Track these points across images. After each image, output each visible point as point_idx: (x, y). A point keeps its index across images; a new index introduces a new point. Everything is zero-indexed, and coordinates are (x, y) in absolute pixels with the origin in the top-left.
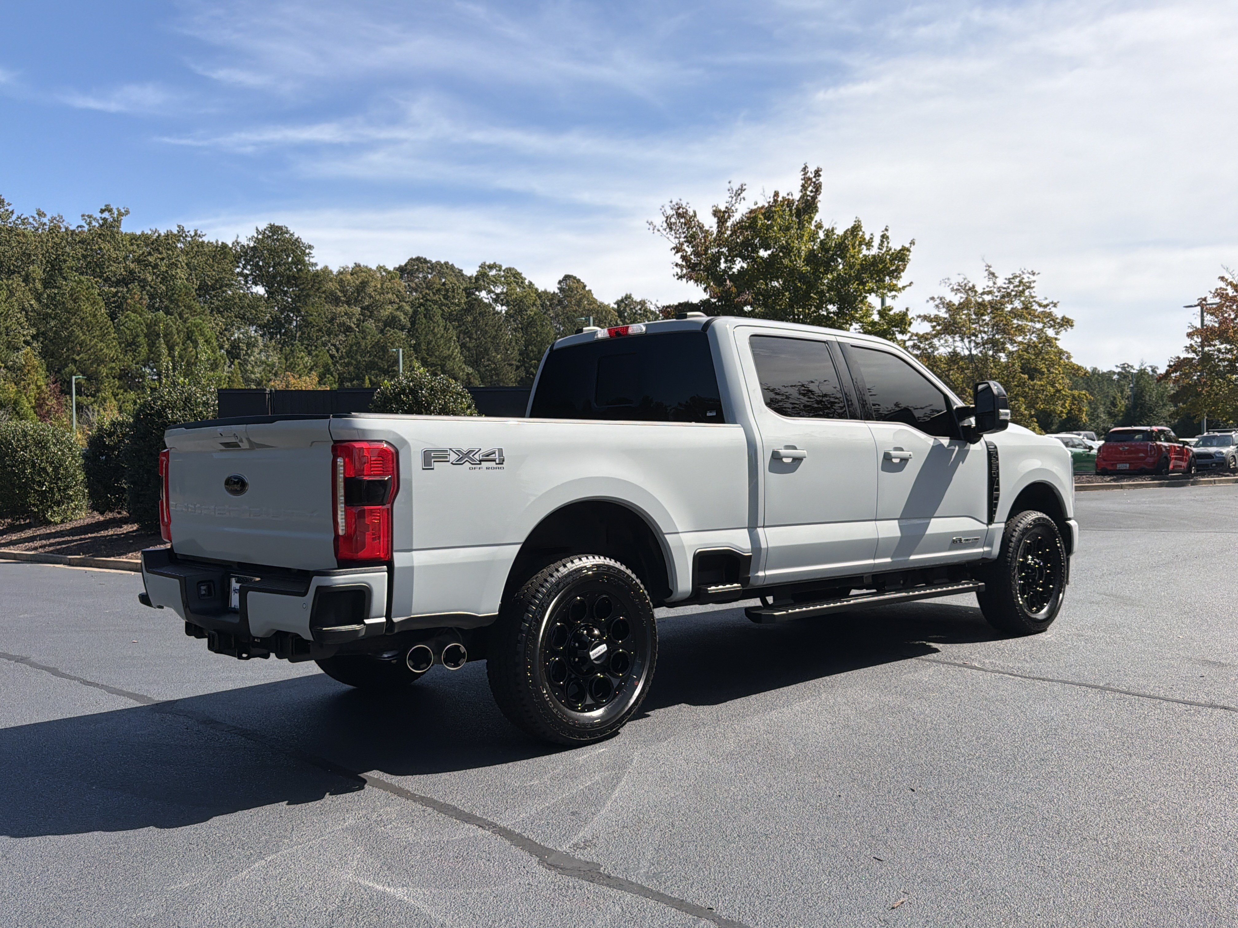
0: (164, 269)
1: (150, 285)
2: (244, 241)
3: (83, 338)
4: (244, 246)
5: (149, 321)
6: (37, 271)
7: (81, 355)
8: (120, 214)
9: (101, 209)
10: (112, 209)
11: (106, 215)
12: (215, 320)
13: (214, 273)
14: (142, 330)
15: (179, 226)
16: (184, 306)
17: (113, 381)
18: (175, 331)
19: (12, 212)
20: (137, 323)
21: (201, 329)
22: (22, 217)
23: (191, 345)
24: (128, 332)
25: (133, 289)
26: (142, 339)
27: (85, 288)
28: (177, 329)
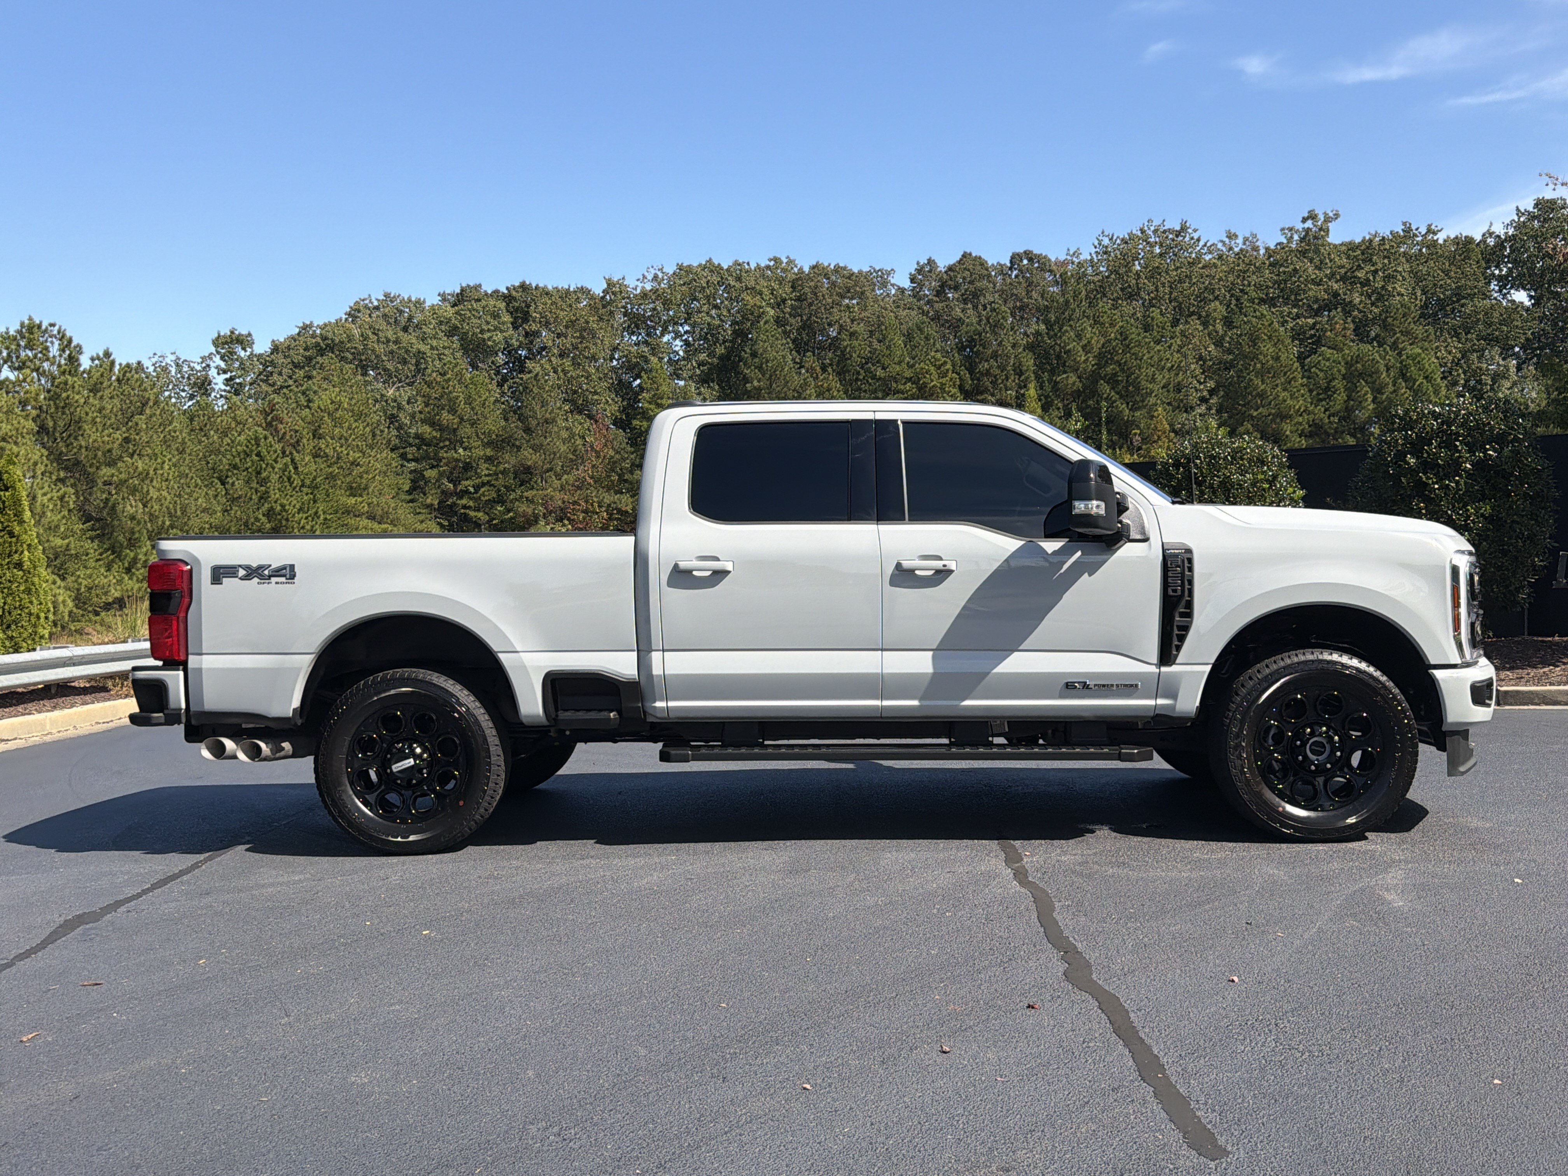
0: (1379, 284)
1: (1358, 309)
2: (1499, 230)
3: (1263, 387)
4: (1499, 236)
5: (1349, 358)
6: (1218, 309)
7: (1260, 411)
8: (1327, 220)
9: (1303, 218)
10: (1316, 215)
11: (1309, 224)
12: (1447, 346)
13: (1449, 281)
14: (1339, 371)
15: (1404, 224)
16: (1401, 332)
17: (1298, 439)
18: (1382, 368)
19: (1198, 240)
20: (1334, 361)
21: (1419, 362)
22: (1208, 245)
23: (1403, 384)
24: (1321, 375)
25: (1334, 317)
26: (1339, 384)
27: (1266, 324)
28: (1386, 366)
